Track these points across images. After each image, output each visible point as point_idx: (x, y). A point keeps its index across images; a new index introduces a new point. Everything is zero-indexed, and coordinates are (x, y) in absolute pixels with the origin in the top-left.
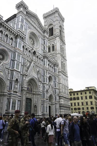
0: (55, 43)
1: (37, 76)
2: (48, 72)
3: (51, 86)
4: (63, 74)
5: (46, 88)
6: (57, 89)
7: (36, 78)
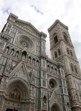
0: (60, 47)
1: (26, 77)
2: (46, 73)
3: (54, 91)
4: (76, 78)
5: (44, 94)
6: (66, 95)
7: (26, 80)
